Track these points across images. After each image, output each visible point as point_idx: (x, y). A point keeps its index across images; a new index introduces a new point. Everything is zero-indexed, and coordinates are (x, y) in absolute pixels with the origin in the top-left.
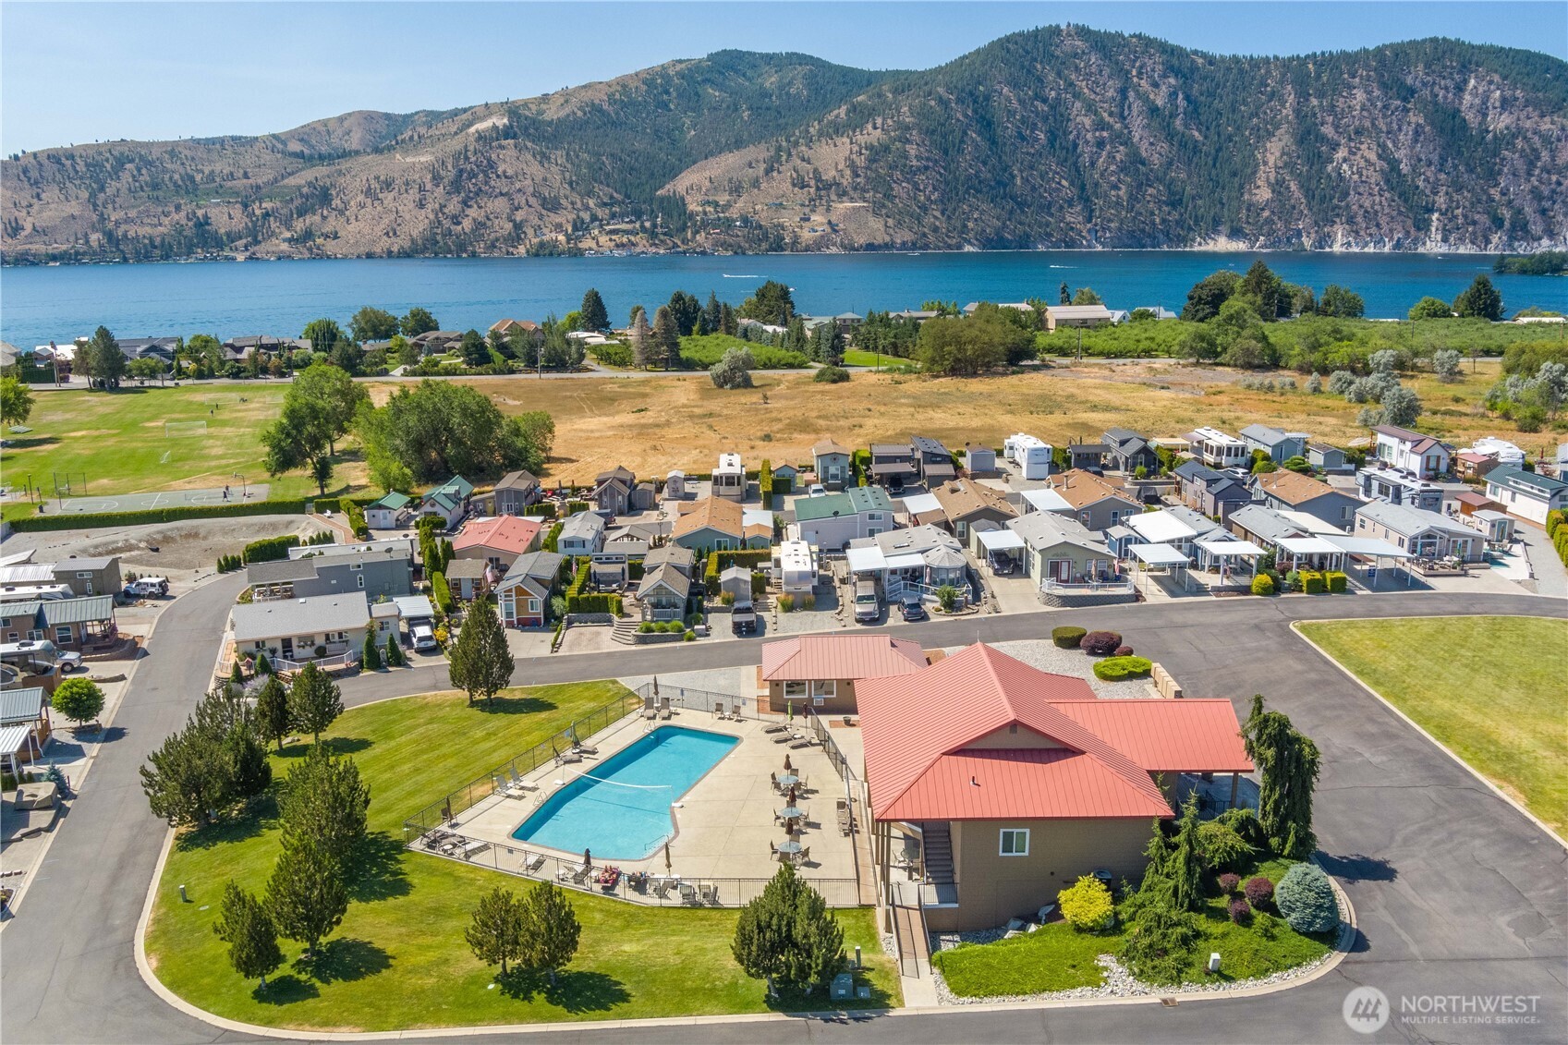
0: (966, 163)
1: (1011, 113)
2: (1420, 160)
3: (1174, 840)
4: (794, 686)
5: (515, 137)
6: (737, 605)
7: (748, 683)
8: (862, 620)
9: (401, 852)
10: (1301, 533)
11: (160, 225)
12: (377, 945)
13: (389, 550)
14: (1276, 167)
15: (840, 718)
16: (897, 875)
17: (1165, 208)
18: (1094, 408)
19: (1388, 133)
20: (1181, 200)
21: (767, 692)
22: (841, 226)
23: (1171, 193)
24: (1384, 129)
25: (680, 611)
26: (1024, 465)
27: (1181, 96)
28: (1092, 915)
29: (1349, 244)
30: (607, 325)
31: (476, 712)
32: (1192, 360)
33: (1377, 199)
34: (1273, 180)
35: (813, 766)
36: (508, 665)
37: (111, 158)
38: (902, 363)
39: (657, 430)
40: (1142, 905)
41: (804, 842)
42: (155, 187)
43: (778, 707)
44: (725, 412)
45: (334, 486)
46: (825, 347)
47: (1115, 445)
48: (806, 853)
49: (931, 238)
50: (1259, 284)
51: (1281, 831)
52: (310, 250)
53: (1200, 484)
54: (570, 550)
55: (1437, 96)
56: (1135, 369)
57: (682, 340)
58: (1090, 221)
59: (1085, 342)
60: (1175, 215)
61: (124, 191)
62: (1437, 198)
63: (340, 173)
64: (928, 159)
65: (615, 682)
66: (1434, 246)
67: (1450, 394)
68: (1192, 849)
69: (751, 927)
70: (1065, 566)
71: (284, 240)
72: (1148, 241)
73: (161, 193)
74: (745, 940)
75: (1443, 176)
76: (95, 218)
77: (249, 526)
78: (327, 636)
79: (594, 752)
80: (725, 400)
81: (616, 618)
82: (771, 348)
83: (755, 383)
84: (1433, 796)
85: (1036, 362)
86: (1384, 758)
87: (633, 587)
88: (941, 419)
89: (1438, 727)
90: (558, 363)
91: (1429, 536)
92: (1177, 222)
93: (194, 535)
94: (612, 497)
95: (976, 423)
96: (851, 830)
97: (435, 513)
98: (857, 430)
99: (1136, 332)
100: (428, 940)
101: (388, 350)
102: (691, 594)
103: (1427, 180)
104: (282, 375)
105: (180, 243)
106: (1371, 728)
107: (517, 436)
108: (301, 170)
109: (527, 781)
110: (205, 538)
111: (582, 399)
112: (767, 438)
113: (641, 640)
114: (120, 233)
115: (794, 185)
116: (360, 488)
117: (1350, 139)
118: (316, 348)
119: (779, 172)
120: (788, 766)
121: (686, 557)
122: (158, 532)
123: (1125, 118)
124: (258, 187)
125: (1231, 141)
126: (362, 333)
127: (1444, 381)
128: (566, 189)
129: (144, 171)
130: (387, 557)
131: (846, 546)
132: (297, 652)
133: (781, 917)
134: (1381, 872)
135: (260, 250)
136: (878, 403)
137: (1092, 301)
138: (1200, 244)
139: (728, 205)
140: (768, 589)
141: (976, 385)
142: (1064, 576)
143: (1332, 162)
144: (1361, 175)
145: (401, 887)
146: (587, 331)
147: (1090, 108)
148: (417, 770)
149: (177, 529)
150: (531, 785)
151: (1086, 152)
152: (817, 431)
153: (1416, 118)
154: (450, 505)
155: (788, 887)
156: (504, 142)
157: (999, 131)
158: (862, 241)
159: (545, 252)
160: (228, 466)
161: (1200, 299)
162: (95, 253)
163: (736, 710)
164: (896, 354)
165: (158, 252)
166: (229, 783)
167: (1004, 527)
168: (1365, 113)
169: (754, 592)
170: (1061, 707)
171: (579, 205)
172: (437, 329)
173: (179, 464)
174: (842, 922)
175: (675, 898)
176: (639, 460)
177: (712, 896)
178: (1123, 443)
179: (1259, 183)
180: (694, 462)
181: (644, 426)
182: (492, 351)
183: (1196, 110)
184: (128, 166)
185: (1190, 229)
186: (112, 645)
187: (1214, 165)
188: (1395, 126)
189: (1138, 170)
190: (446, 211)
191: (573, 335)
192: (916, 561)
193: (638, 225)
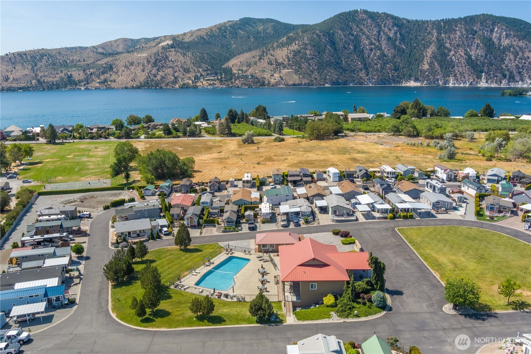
0: (326, 57)
1: (341, 40)
2: (479, 55)
3: (349, 286)
4: (264, 246)
5: (175, 48)
6: (250, 222)
7: (252, 244)
8: (283, 226)
9: (168, 289)
10: (403, 202)
11: (56, 77)
12: (167, 310)
13: (154, 206)
14: (430, 57)
15: (276, 254)
16: (286, 294)
17: (393, 72)
18: (359, 152)
19: (468, 46)
20: (398, 69)
21: (257, 247)
22: (284, 78)
23: (395, 66)
24: (467, 45)
25: (234, 223)
26: (332, 177)
27: (398, 34)
28: (330, 303)
29: (455, 83)
30: (208, 119)
31: (182, 252)
32: (392, 133)
33: (464, 68)
34: (429, 62)
35: (269, 267)
36: (190, 240)
37: (39, 55)
38: (301, 134)
39: (225, 160)
40: (342, 301)
41: (266, 286)
42: (54, 64)
43: (260, 251)
44: (246, 153)
45: (131, 180)
46: (277, 129)
47: (358, 171)
48: (266, 289)
49: (314, 82)
50: (416, 106)
51: (377, 284)
52: (106, 86)
53: (379, 185)
54: (204, 205)
55: (484, 33)
56: (373, 137)
57: (232, 126)
58: (368, 76)
59: (359, 127)
60: (396, 74)
61: (43, 66)
62: (484, 68)
63: (116, 60)
64: (313, 55)
65: (217, 244)
66: (483, 84)
67: (469, 147)
68: (353, 288)
69: (253, 305)
70: (338, 211)
71: (98, 83)
72: (387, 82)
73: (55, 67)
74: (251, 308)
75: (486, 61)
76: (34, 75)
77: (108, 194)
78: (140, 231)
79: (213, 263)
80: (246, 148)
81: (217, 225)
82: (260, 129)
83: (255, 142)
84: (418, 275)
85: (343, 134)
86: (409, 265)
87: (221, 216)
88: (312, 156)
89: (425, 257)
90: (193, 134)
91: (438, 202)
92: (397, 76)
93: (92, 197)
94: (214, 187)
95: (322, 158)
96: (277, 283)
97: (163, 192)
98: (286, 161)
99: (375, 123)
100: (178, 309)
101: (139, 129)
102: (237, 218)
103: (481, 62)
104: (106, 138)
105: (62, 84)
106: (408, 258)
107: (184, 165)
108: (103, 59)
109: (197, 271)
110: (96, 198)
111: (201, 148)
112: (259, 163)
113: (224, 232)
114: (42, 80)
115: (268, 64)
116: (138, 181)
117: (455, 48)
118: (116, 130)
119: (263, 60)
120: (262, 267)
121: (235, 208)
122: (83, 196)
123: (379, 41)
124: (88, 65)
125: (415, 49)
126: (130, 123)
127: (469, 141)
128: (192, 66)
129: (50, 59)
130: (153, 208)
131: (280, 204)
132: (132, 235)
133: (259, 303)
134: (399, 293)
135: (89, 86)
136: (293, 150)
137: (363, 112)
138: (405, 84)
139: (246, 71)
140: (258, 217)
141: (324, 143)
142: (337, 214)
143: (449, 56)
144: (459, 61)
145: (170, 297)
146: (201, 121)
147: (368, 38)
148: (169, 268)
149: (88, 195)
150: (198, 272)
151: (366, 52)
152: (273, 161)
153: (477, 41)
154: (167, 189)
155: (261, 296)
156: (171, 50)
157: (337, 46)
158: (291, 83)
159: (185, 87)
160: (96, 172)
161: (397, 111)
162: (34, 87)
163: (249, 252)
164: (300, 130)
165: (55, 86)
166: (124, 272)
167: (323, 199)
168: (460, 39)
169: (254, 217)
170: (327, 254)
171: (196, 71)
172: (153, 121)
173: (81, 171)
174: (273, 305)
175: (235, 299)
176: (220, 171)
177: (244, 299)
178: (360, 171)
179: (425, 63)
180: (237, 173)
181: (221, 159)
182: (172, 130)
183: (403, 38)
184: (45, 57)
185: (401, 78)
186: (80, 233)
187: (409, 57)
188: (470, 44)
189: (384, 59)
190: (152, 73)
191: (197, 123)
192: (298, 209)
193: (216, 78)
